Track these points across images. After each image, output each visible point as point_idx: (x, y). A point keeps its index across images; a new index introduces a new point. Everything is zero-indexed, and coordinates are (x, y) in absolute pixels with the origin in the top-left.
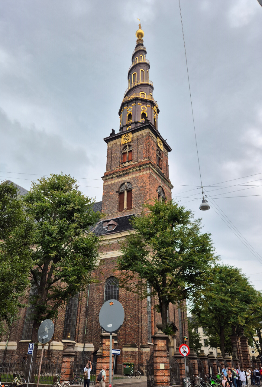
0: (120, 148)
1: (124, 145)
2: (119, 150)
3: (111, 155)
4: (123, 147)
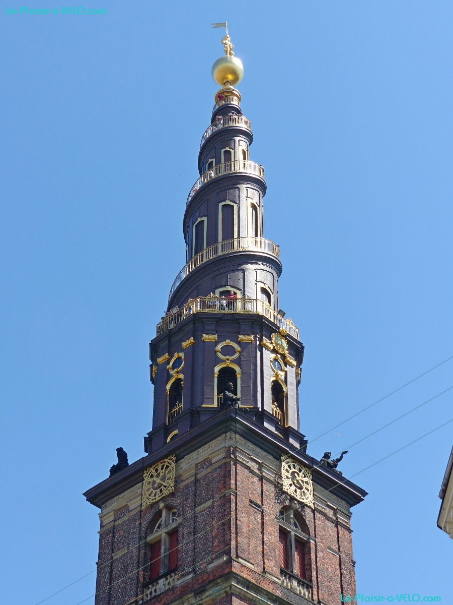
0: (140, 524)
1: (154, 510)
2: (137, 530)
3: (109, 557)
4: (149, 517)
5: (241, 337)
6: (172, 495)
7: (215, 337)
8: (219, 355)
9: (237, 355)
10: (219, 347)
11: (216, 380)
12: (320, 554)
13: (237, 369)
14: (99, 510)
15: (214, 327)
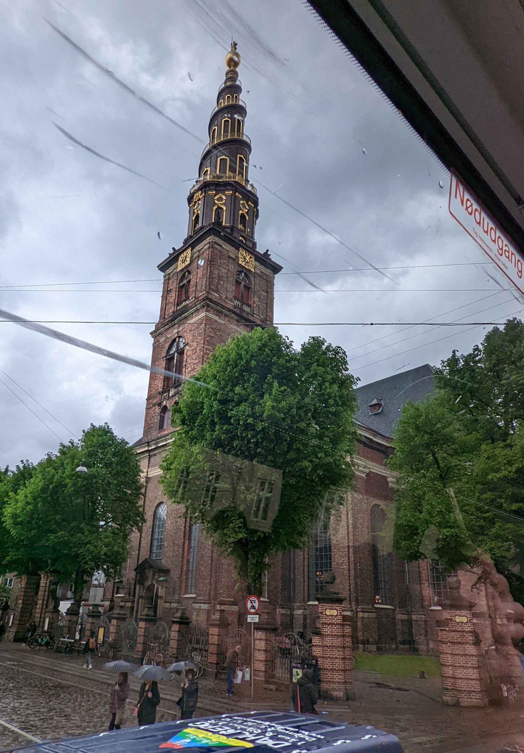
5: (227, 192)
6: (189, 265)
7: (214, 192)
8: (216, 201)
9: (224, 201)
10: (216, 197)
11: (214, 213)
13: (224, 208)
14: (164, 274)
15: (214, 188)
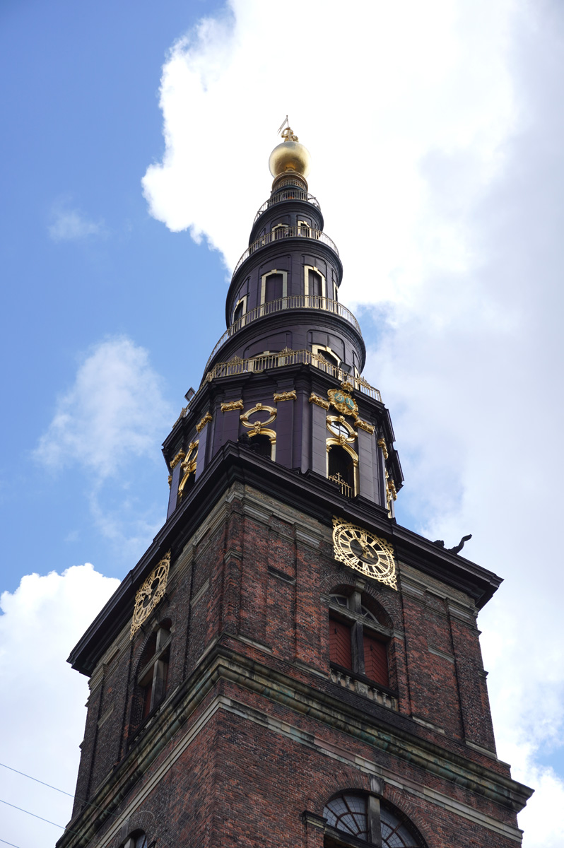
12: (414, 654)
